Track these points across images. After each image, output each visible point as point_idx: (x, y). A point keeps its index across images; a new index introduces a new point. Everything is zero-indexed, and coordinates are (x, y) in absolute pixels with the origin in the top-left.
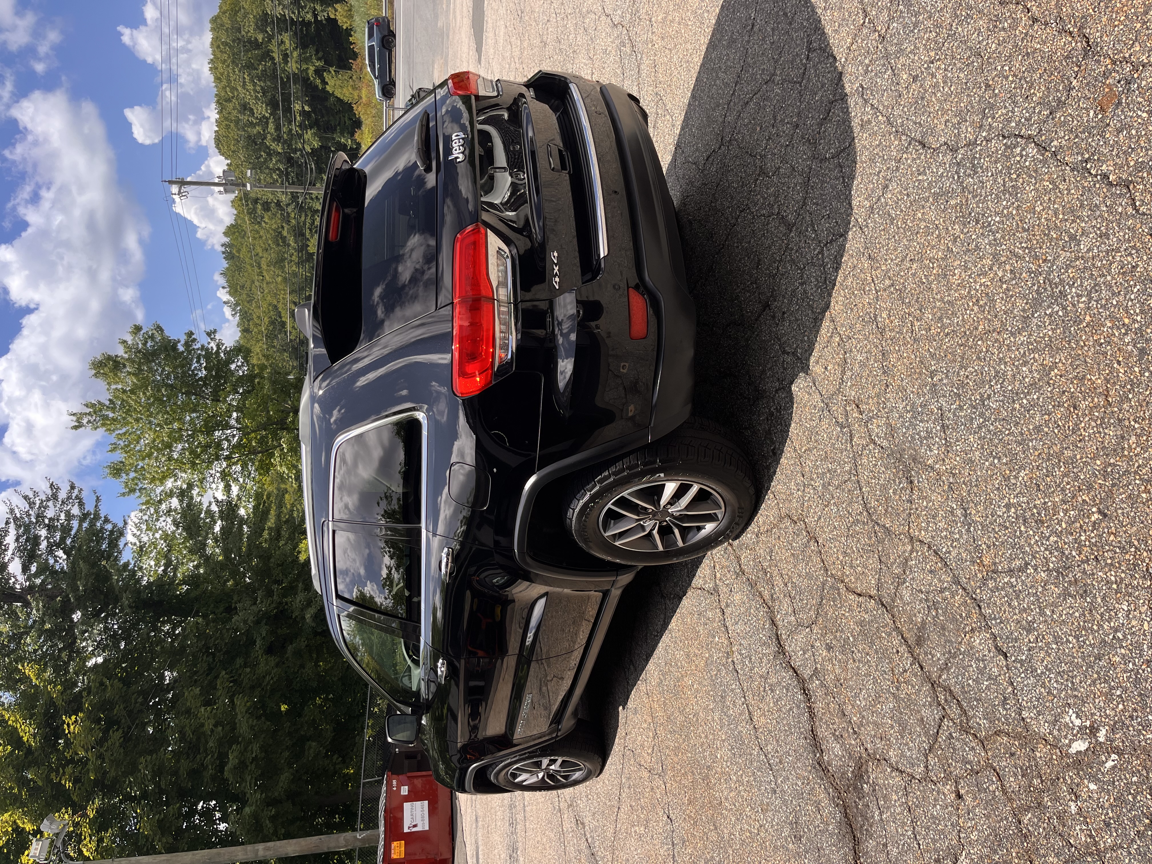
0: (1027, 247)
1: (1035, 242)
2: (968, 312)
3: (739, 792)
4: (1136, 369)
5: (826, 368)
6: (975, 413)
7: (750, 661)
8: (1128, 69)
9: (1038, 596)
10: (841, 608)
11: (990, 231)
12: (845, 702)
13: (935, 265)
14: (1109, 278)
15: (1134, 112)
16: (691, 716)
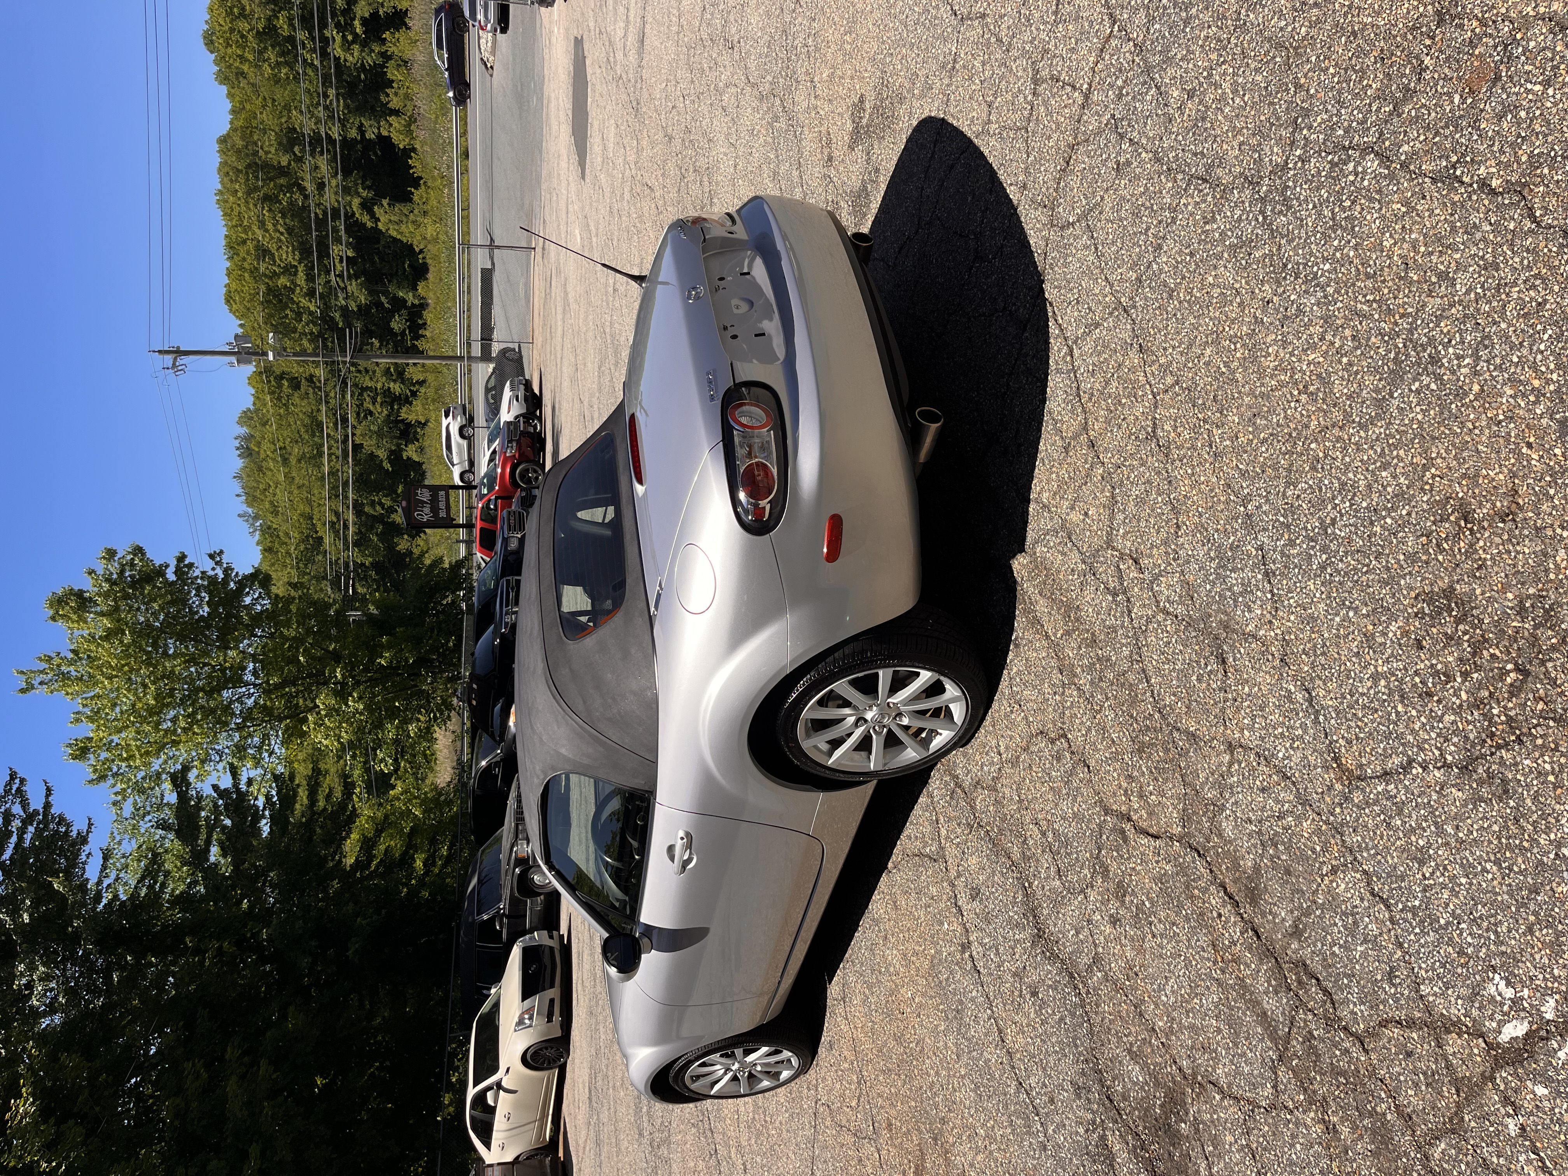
0: (1374, 300)
1: (1386, 291)
2: (1293, 404)
3: (991, 1153)
4: (1557, 451)
5: (1086, 514)
6: (1313, 548)
7: (997, 953)
8: (1506, 29)
9: (1432, 806)
10: (1129, 859)
11: (1317, 285)
12: (1143, 1001)
13: (1238, 346)
14: (1503, 326)
15: (1521, 86)
16: (912, 1045)
